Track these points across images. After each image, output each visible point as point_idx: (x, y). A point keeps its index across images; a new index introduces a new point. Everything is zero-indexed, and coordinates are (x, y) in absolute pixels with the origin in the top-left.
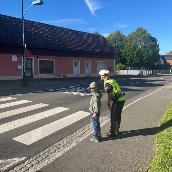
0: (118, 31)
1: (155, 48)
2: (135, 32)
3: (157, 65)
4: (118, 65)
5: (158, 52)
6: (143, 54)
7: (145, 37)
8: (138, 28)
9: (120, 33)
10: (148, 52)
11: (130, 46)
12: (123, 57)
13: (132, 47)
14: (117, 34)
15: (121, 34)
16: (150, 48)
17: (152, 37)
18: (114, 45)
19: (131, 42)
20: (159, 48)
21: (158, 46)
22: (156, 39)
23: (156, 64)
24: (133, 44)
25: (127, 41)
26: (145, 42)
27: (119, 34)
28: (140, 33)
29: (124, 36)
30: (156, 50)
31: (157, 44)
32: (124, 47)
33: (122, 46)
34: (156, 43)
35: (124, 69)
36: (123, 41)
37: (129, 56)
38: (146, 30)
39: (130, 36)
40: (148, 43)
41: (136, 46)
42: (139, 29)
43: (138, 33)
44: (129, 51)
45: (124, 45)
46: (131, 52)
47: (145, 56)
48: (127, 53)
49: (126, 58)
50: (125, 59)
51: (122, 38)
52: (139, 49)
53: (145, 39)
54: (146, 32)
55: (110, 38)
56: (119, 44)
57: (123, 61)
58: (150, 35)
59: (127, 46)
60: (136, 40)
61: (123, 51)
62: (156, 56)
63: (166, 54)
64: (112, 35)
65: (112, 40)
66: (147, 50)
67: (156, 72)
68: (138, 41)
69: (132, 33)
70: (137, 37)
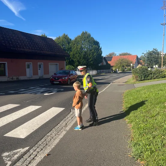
0: (65, 34)
1: (99, 51)
2: (80, 36)
3: (101, 66)
4: (67, 67)
5: (101, 54)
6: (89, 56)
7: (89, 40)
8: (83, 32)
9: (66, 36)
10: (93, 53)
11: (77, 48)
12: (72, 59)
13: (79, 49)
15: (68, 37)
16: (94, 50)
17: (95, 40)
18: (62, 47)
19: (77, 45)
20: (101, 51)
21: (101, 49)
22: (99, 43)
23: (99, 65)
24: (79, 47)
25: (74, 44)
26: (90, 46)
27: (66, 37)
28: (85, 37)
29: (71, 40)
30: (99, 53)
31: (100, 48)
32: (72, 50)
33: (70, 49)
34: (99, 47)
36: (70, 44)
37: (76, 58)
38: (90, 34)
39: (76, 39)
40: (92, 46)
41: (82, 48)
42: (84, 34)
44: (77, 53)
45: (71, 48)
47: (90, 58)
48: (74, 55)
49: (74, 60)
51: (69, 41)
52: (85, 53)
53: (90, 43)
54: (90, 36)
55: (58, 41)
56: (67, 47)
57: (71, 63)
58: (93, 39)
59: (74, 49)
60: (82, 43)
61: (71, 53)
62: (99, 57)
63: (106, 56)
64: (59, 38)
65: (60, 43)
66: (92, 52)
67: (101, 72)
68: (84, 45)
69: (78, 37)
70: (82, 40)
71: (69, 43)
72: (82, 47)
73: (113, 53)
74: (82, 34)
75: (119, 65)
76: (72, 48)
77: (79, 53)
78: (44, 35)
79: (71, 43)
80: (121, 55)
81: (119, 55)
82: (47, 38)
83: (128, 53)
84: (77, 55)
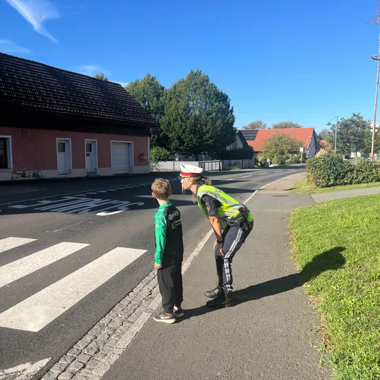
0: (149, 76)
1: (227, 115)
2: (185, 79)
3: (230, 150)
4: (154, 151)
5: (232, 123)
6: (204, 127)
8: (192, 72)
9: (153, 79)
10: (214, 121)
11: (177, 109)
12: (164, 134)
13: (180, 111)
14: (149, 83)
15: (157, 82)
16: (217, 115)
17: (220, 91)
18: (142, 105)
19: (178, 102)
20: (233, 117)
21: (232, 111)
22: (227, 97)
23: (228, 148)
24: (183, 107)
25: (171, 99)
26: (207, 103)
27: (151, 82)
28: (195, 84)
29: (163, 89)
30: (229, 120)
31: (231, 108)
32: (165, 112)
33: (161, 110)
34: (228, 106)
35: (167, 159)
36: (161, 99)
37: (175, 130)
38: (207, 76)
39: (175, 87)
40: (212, 105)
41: (187, 109)
42: (194, 75)
43: (193, 83)
44: (176, 120)
45: (163, 107)
46: (179, 122)
47: (208, 132)
48: (170, 123)
49: (170, 135)
50: (166, 137)
51: (158, 92)
52: (196, 119)
53: (207, 96)
54: (207, 81)
55: (133, 91)
56: (153, 104)
57: (163, 142)
58: (216, 88)
59: (170, 110)
60: (189, 97)
61: (164, 120)
62: (228, 132)
63: (244, 129)
64: (136, 84)
65: (137, 95)
66: (212, 118)
67: (230, 165)
68: (193, 100)
69: (180, 82)
70: (190, 90)
71: (158, 96)
72: (188, 105)
73: (260, 123)
74: (190, 75)
75: (273, 150)
76: (166, 107)
77: (182, 120)
78: (100, 75)
79: (164, 97)
80: (276, 127)
81: (272, 127)
82: (109, 82)
83: (294, 123)
84: (177, 125)
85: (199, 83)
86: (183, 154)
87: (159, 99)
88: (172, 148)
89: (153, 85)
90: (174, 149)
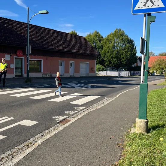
0: (96, 31)
1: (133, 50)
2: (113, 33)
3: (135, 67)
4: (97, 66)
5: (136, 54)
6: (121, 55)
7: (123, 38)
9: (98, 33)
10: (126, 52)
12: (102, 58)
13: (110, 48)
14: (96, 35)
15: (100, 34)
16: (128, 50)
17: (130, 38)
18: (93, 45)
20: (136, 50)
21: (135, 48)
22: (133, 41)
23: (133, 66)
24: (111, 46)
25: (106, 42)
26: (123, 44)
27: (97, 34)
29: (102, 37)
30: (134, 52)
31: (135, 46)
32: (103, 48)
33: (101, 47)
34: (134, 45)
35: (103, 70)
36: (101, 42)
37: (107, 57)
38: (124, 31)
39: (108, 37)
40: (126, 45)
41: (114, 47)
42: (117, 31)
43: (117, 35)
44: (108, 52)
45: (102, 46)
46: (110, 53)
47: (123, 58)
48: (105, 54)
49: (105, 59)
50: (103, 60)
51: (100, 39)
52: (118, 51)
53: (123, 41)
54: (124, 34)
55: (89, 39)
56: (98, 45)
57: (102, 62)
58: (128, 37)
59: (105, 48)
60: (115, 41)
61: (102, 52)
64: (90, 35)
65: (91, 40)
66: (125, 51)
67: (134, 74)
68: (117, 43)
69: (111, 34)
70: (115, 38)
71: (100, 41)
72: (114, 45)
73: (152, 53)
74: (115, 31)
75: (157, 67)
77: (111, 52)
78: (73, 31)
79: (103, 41)
80: (160, 55)
81: (158, 55)
84: (108, 54)
85: (120, 35)
86: (111, 68)
87: (100, 42)
88: (106, 65)
89: (98, 36)
90: (107, 66)
